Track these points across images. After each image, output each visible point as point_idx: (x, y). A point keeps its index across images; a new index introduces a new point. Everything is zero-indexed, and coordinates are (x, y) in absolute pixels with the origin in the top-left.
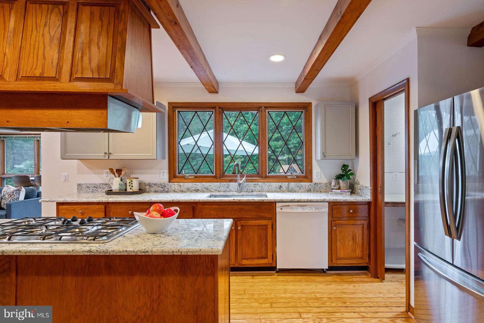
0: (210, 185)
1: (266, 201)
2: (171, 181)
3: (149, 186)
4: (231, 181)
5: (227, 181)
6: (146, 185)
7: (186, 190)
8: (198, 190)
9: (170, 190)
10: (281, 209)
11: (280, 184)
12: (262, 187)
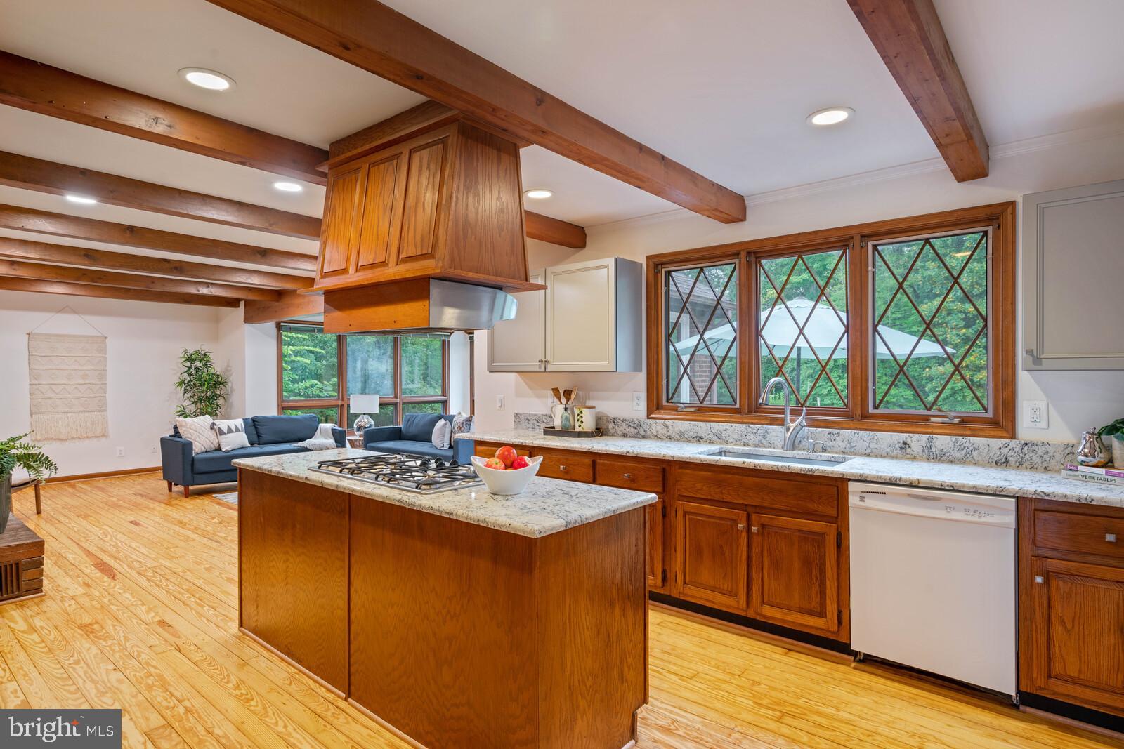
0: (724, 428)
1: (818, 474)
2: (651, 416)
3: (613, 424)
4: (773, 422)
5: (763, 422)
6: (608, 422)
7: (677, 436)
8: (701, 438)
9: (649, 433)
10: (862, 499)
11: (903, 437)
12: (850, 441)
